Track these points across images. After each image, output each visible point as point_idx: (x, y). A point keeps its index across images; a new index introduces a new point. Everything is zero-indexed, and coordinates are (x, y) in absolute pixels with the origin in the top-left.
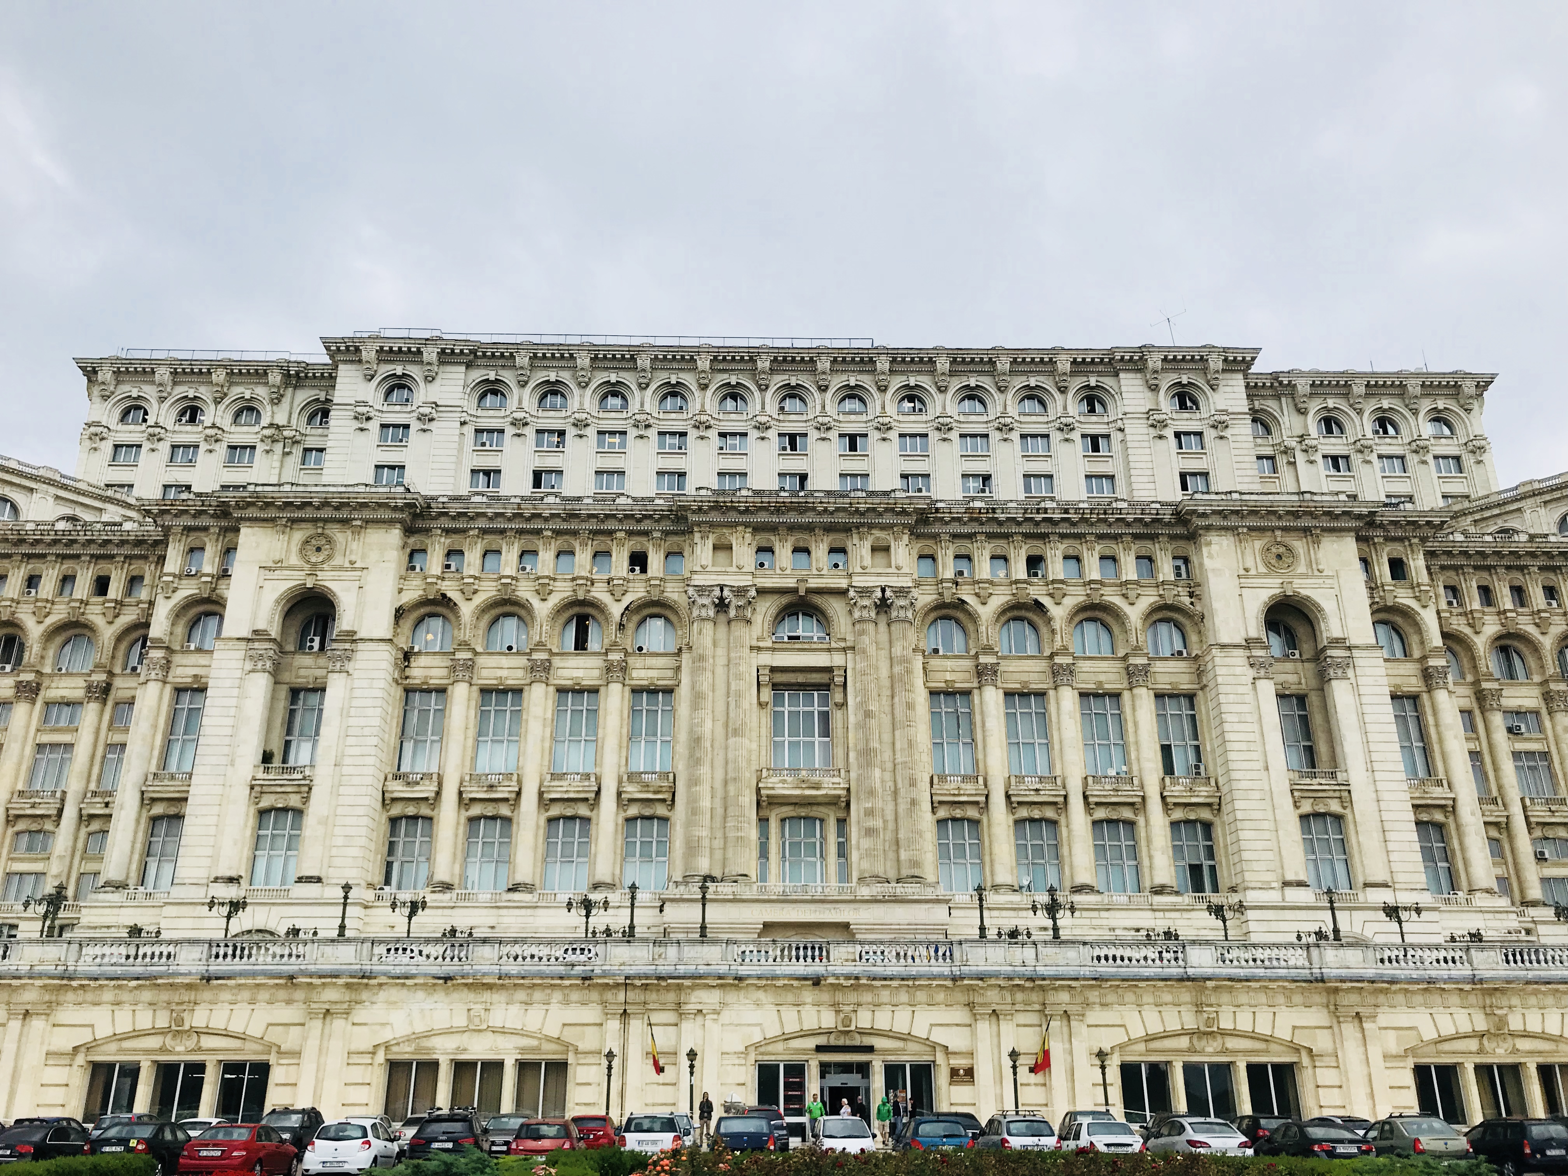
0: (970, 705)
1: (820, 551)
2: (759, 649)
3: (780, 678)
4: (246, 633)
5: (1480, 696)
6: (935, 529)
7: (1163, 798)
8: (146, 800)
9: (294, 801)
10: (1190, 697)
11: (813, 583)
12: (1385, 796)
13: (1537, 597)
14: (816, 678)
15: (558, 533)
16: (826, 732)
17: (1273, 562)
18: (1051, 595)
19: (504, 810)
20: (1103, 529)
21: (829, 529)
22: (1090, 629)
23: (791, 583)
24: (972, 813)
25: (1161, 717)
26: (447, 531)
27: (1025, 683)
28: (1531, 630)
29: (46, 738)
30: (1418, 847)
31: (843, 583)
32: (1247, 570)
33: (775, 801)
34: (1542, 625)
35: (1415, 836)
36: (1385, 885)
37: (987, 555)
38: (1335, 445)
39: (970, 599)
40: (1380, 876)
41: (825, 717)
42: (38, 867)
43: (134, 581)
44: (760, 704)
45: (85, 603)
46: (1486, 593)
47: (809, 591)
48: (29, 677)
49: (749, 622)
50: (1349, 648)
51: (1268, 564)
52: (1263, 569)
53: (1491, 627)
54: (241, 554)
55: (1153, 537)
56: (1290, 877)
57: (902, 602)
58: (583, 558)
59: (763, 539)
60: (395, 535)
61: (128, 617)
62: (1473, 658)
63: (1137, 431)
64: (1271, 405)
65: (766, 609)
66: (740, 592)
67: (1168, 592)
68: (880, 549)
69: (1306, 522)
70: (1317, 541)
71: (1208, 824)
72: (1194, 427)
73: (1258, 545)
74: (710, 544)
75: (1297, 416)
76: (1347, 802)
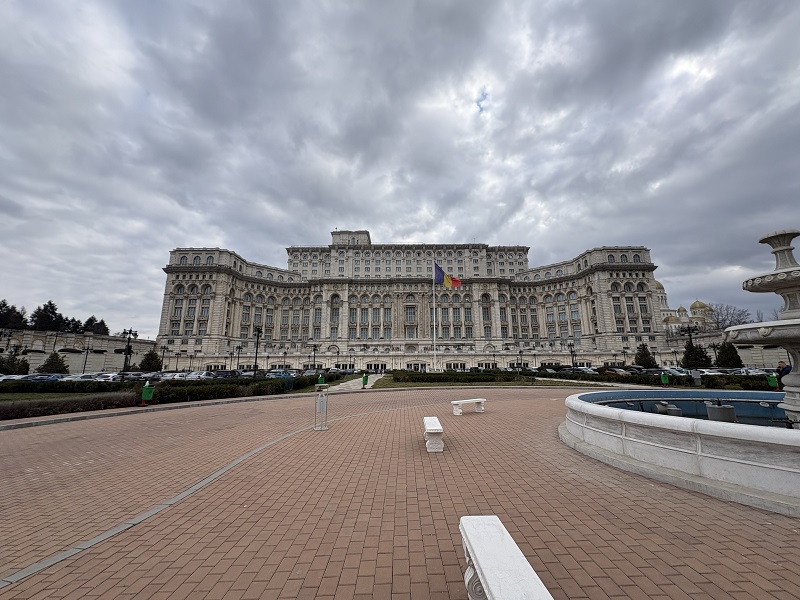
1: (413, 286)
2: (404, 302)
3: (407, 306)
4: (326, 301)
7: (465, 324)
8: (314, 326)
9: (336, 326)
10: (470, 308)
11: (412, 292)
12: (497, 324)
14: (413, 306)
15: (372, 284)
19: (366, 327)
21: (415, 283)
22: (455, 298)
23: (409, 292)
25: (465, 312)
26: (355, 284)
27: (445, 307)
30: (501, 331)
32: (479, 289)
33: (407, 326)
38: (501, 260)
40: (495, 336)
41: (414, 312)
43: (305, 291)
44: (404, 311)
49: (402, 298)
50: (494, 302)
51: (483, 288)
54: (324, 288)
55: (466, 283)
56: (482, 336)
58: (375, 287)
59: (405, 284)
60: (347, 285)
61: (305, 297)
63: (467, 259)
64: (491, 254)
65: (405, 296)
67: (468, 292)
68: (422, 286)
69: (489, 281)
70: (491, 284)
71: (471, 328)
72: (477, 259)
73: (482, 285)
74: (396, 285)
75: (495, 255)
76: (491, 325)
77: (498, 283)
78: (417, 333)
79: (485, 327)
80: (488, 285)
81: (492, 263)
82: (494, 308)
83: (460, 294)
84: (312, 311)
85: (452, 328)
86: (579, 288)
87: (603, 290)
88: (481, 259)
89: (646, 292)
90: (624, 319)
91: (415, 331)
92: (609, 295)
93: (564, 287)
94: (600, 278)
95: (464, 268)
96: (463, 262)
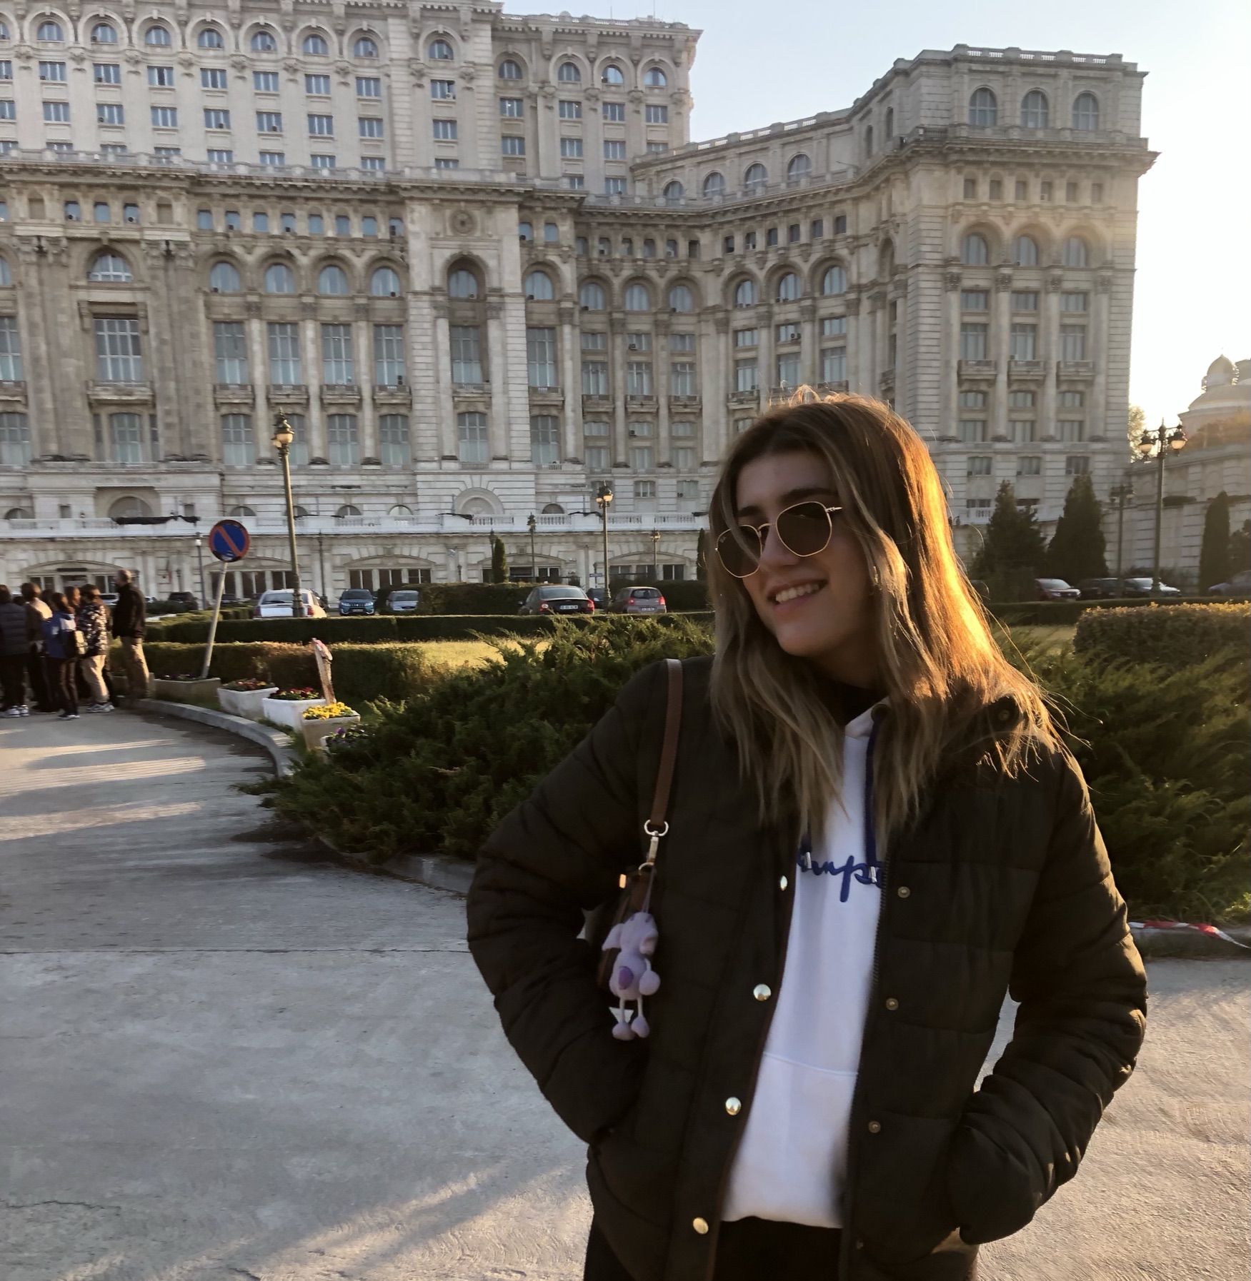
0: (242, 332)
1: (116, 207)
2: (77, 287)
3: (96, 309)
5: (611, 323)
6: (208, 190)
7: (374, 400)
10: (399, 326)
11: (114, 234)
12: (514, 401)
13: (660, 248)
14: (124, 310)
16: (137, 351)
17: (459, 226)
18: (298, 247)
21: (122, 188)
23: (94, 233)
24: (245, 410)
27: (282, 316)
28: (652, 273)
30: (528, 434)
31: (137, 236)
32: (437, 234)
33: (102, 403)
34: (661, 271)
35: (528, 427)
36: (505, 459)
37: (248, 212)
39: (238, 250)
40: (503, 453)
41: (136, 340)
44: (84, 330)
46: (628, 244)
47: (111, 240)
49: (65, 266)
50: (502, 296)
51: (454, 228)
52: (449, 233)
53: (626, 270)
55: (375, 202)
56: (447, 453)
57: (183, 254)
59: (70, 193)
62: (610, 295)
63: (400, 78)
66: (55, 241)
67: (385, 249)
68: (163, 206)
69: (481, 197)
70: (490, 211)
71: (405, 417)
72: (447, 75)
73: (448, 212)
74: (25, 199)
75: (542, 63)
76: (489, 405)
77: (521, 207)
78: (155, 437)
79: (461, 415)
80: (478, 213)
81: (527, 104)
82: (503, 327)
83: (347, 253)
85: (316, 416)
86: (857, 243)
87: (933, 258)
88: (469, 77)
89: (1095, 270)
90: (992, 382)
91: (147, 428)
92: (952, 282)
93: (804, 238)
94: (925, 201)
95: (386, 125)
96: (383, 92)
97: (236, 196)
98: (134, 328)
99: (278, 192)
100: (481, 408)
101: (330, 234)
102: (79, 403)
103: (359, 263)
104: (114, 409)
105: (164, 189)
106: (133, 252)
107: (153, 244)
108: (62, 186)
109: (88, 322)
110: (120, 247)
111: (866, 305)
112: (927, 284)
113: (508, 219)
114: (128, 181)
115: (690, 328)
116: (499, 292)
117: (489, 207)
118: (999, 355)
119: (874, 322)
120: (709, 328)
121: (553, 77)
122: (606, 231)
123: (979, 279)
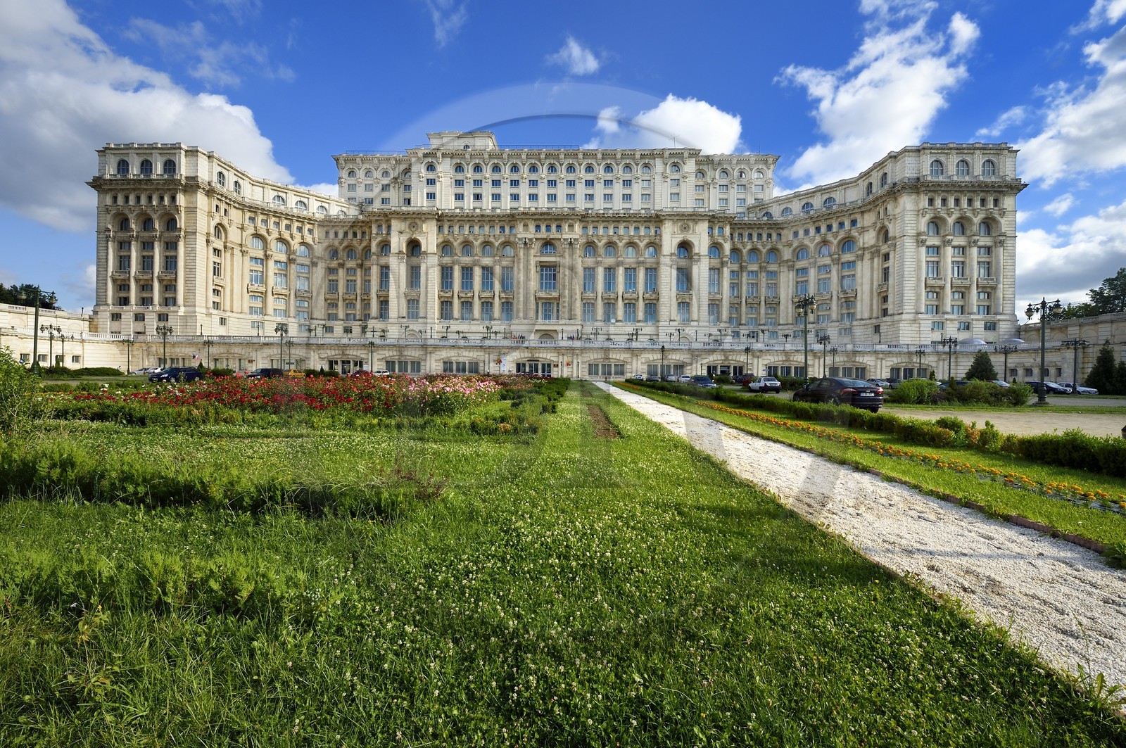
0: (594, 271)
1: (554, 227)
2: (536, 256)
3: (542, 264)
4: (397, 251)
5: (741, 267)
6: (588, 219)
7: (644, 297)
8: (378, 297)
9: (416, 297)
10: (655, 269)
11: (552, 237)
12: (702, 298)
13: (765, 237)
14: (552, 264)
15: (479, 221)
16: (554, 279)
17: (683, 230)
18: (619, 240)
19: (470, 300)
20: (635, 219)
21: (556, 220)
22: (630, 249)
23: (545, 236)
24: (593, 301)
25: (646, 275)
26: (449, 221)
27: (610, 265)
28: (761, 247)
29: (349, 278)
30: (707, 311)
31: (560, 237)
32: (675, 232)
33: (540, 298)
34: (764, 246)
35: (707, 309)
36: (697, 321)
37: (602, 227)
39: (596, 241)
40: (696, 318)
41: (555, 275)
42: (353, 312)
43: (363, 233)
44: (537, 271)
45: (352, 240)
46: (750, 236)
47: (550, 239)
48: (341, 261)
49: (533, 248)
50: (700, 256)
51: (681, 230)
52: (679, 232)
53: (749, 247)
54: (393, 228)
55: (650, 221)
56: (672, 318)
57: (576, 243)
58: (487, 228)
59: (537, 223)
60: (434, 222)
61: (364, 244)
62: (742, 256)
63: (659, 179)
64: (705, 168)
65: (538, 244)
66: (531, 240)
67: (653, 239)
68: (571, 226)
69: (694, 217)
70: (696, 223)
71: (655, 304)
72: (677, 177)
73: (679, 224)
74: (522, 224)
75: (713, 172)
76: (691, 299)
77: (709, 221)
78: (558, 311)
79: (679, 303)
80: (691, 224)
81: (706, 187)
82: (699, 268)
83: (637, 241)
84: (375, 271)
85: (620, 304)
86: (863, 230)
87: (910, 231)
88: (684, 177)
89: (995, 237)
90: (942, 288)
91: (555, 308)
92: (920, 242)
93: (834, 229)
94: (908, 208)
95: (652, 197)
96: (652, 185)
97: (598, 221)
98: (554, 270)
99: (613, 219)
100: (688, 300)
101: (632, 234)
102: (532, 298)
103: (642, 245)
104: (543, 301)
105: (572, 219)
106: (557, 243)
107: (565, 240)
108: (535, 220)
109: (539, 269)
110: (553, 241)
111: (867, 256)
112: (909, 244)
113: (703, 227)
114: (560, 217)
115: (776, 269)
116: (698, 254)
117: (696, 222)
118: (946, 275)
119: (872, 263)
120: (785, 269)
121: (717, 177)
122: (741, 231)
123: (934, 241)
